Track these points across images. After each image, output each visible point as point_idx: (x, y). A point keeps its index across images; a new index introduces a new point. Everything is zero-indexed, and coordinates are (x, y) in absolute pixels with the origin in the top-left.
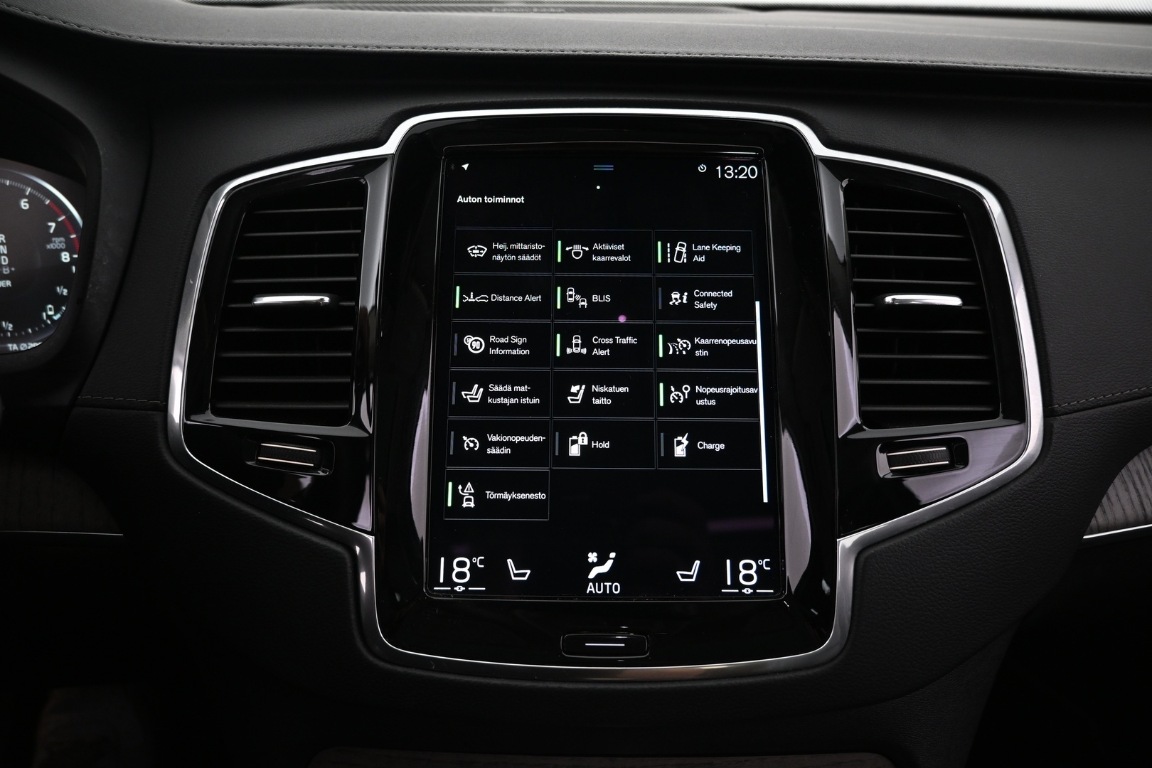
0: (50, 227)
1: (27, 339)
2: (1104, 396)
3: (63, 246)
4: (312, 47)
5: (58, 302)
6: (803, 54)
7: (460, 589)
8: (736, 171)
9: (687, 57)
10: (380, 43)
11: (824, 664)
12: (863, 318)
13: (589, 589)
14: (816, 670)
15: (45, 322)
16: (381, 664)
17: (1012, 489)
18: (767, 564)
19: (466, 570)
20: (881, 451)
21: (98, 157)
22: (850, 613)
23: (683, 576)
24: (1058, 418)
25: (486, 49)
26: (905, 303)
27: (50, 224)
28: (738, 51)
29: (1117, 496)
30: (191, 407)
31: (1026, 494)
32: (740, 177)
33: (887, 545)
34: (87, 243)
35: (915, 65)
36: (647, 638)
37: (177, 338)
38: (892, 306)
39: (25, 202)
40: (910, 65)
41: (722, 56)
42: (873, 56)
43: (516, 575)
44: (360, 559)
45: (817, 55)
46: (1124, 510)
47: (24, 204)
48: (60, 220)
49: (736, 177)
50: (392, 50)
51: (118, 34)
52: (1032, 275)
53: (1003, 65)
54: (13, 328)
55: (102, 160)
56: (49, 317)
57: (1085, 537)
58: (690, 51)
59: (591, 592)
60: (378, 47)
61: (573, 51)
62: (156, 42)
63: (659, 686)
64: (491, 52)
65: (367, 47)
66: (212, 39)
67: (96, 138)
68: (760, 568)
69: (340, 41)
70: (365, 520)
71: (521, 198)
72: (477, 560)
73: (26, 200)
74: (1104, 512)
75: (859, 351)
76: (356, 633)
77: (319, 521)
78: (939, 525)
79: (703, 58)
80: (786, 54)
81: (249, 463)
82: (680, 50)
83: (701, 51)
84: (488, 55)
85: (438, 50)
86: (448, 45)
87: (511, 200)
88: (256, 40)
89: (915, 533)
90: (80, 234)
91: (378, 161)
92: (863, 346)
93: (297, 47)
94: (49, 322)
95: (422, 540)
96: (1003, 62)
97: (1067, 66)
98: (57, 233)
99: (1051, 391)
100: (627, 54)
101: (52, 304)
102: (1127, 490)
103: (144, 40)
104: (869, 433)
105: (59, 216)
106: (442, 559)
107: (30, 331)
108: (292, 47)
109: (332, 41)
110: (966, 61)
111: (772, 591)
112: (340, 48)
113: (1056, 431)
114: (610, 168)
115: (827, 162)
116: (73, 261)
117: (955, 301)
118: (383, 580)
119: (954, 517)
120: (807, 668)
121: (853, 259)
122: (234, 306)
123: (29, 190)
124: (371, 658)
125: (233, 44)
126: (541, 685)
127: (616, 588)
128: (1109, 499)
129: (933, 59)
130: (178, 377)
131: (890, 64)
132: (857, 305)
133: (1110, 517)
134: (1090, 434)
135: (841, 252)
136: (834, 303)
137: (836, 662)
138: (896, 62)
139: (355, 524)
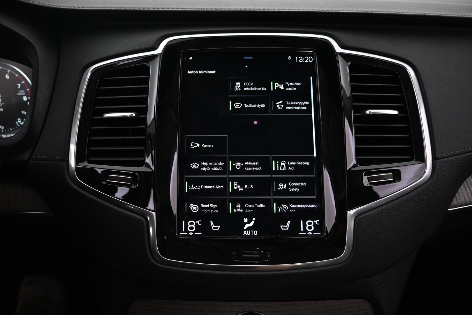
0: (18, 86)
1: (10, 133)
2: (457, 151)
3: (24, 94)
4: (126, 9)
5: (22, 117)
6: (331, 9)
7: (191, 234)
8: (304, 59)
9: (283, 11)
10: (154, 6)
11: (341, 263)
12: (357, 120)
13: (244, 233)
14: (338, 266)
15: (17, 126)
16: (159, 265)
17: (419, 190)
18: (318, 222)
19: (193, 226)
20: (365, 175)
21: (38, 56)
22: (352, 242)
23: (283, 228)
24: (438, 160)
25: (199, 9)
26: (374, 113)
27: (18, 85)
28: (304, 9)
29: (462, 192)
30: (78, 160)
31: (425, 192)
32: (306, 61)
33: (367, 214)
34: (34, 92)
35: (378, 13)
36: (269, 253)
37: (72, 131)
38: (369, 115)
39: (8, 76)
40: (376, 13)
41: (297, 10)
42: (361, 10)
43: (214, 228)
44: (150, 222)
45: (337, 9)
46: (465, 198)
47: (7, 77)
48: (22, 83)
49: (304, 61)
50: (159, 9)
51: (44, 4)
52: (427, 101)
53: (415, 13)
54: (4, 128)
55: (39, 57)
56: (19, 123)
57: (449, 210)
58: (284, 9)
59: (245, 234)
60: (154, 8)
61: (235, 9)
62: (60, 7)
63: (274, 273)
64: (201, 10)
65: (149, 8)
66: (84, 6)
67: (36, 48)
68: (315, 224)
69: (138, 6)
70: (151, 205)
71: (214, 71)
72: (198, 222)
73: (8, 75)
74: (457, 199)
75: (356, 134)
76: (148, 252)
77: (132, 206)
78: (389, 205)
79: (290, 11)
80: (324, 9)
81: (103, 183)
82: (280, 8)
83: (288, 9)
84: (200, 11)
85: (179, 9)
86: (183, 7)
87: (210, 72)
88: (102, 6)
89: (379, 209)
90: (31, 89)
91: (154, 56)
92: (357, 131)
93: (119, 9)
94: (19, 125)
95: (175, 214)
96: (415, 12)
97: (442, 13)
98: (21, 89)
99: (435, 149)
100: (258, 10)
101: (20, 118)
102: (466, 190)
103: (55, 7)
104: (360, 168)
105: (22, 81)
106: (184, 222)
107: (11, 129)
108: (117, 9)
109: (134, 6)
110: (400, 11)
111: (320, 233)
112: (138, 9)
113: (437, 166)
114: (251, 58)
115: (342, 55)
116: (28, 100)
117: (395, 112)
118: (159, 231)
119: (395, 202)
120: (335, 265)
121: (353, 96)
122: (95, 118)
123: (9, 71)
124: (155, 262)
125: (93, 8)
126: (225, 273)
127: (256, 233)
128: (459, 194)
129: (386, 11)
130: (73, 148)
131: (368, 13)
132: (354, 114)
133: (459, 201)
134: (451, 167)
135: (348, 93)
136: (345, 114)
137: (347, 262)
138: (370, 12)
139: (147, 208)
